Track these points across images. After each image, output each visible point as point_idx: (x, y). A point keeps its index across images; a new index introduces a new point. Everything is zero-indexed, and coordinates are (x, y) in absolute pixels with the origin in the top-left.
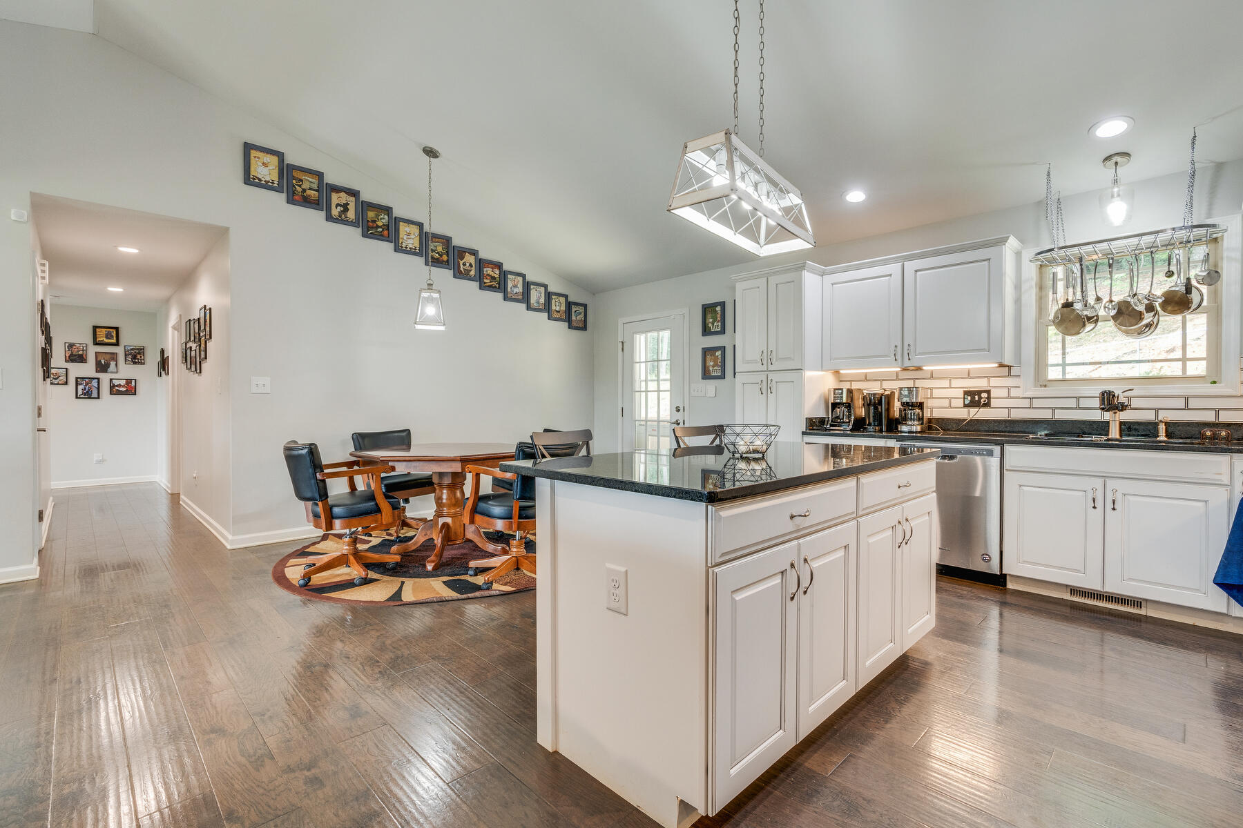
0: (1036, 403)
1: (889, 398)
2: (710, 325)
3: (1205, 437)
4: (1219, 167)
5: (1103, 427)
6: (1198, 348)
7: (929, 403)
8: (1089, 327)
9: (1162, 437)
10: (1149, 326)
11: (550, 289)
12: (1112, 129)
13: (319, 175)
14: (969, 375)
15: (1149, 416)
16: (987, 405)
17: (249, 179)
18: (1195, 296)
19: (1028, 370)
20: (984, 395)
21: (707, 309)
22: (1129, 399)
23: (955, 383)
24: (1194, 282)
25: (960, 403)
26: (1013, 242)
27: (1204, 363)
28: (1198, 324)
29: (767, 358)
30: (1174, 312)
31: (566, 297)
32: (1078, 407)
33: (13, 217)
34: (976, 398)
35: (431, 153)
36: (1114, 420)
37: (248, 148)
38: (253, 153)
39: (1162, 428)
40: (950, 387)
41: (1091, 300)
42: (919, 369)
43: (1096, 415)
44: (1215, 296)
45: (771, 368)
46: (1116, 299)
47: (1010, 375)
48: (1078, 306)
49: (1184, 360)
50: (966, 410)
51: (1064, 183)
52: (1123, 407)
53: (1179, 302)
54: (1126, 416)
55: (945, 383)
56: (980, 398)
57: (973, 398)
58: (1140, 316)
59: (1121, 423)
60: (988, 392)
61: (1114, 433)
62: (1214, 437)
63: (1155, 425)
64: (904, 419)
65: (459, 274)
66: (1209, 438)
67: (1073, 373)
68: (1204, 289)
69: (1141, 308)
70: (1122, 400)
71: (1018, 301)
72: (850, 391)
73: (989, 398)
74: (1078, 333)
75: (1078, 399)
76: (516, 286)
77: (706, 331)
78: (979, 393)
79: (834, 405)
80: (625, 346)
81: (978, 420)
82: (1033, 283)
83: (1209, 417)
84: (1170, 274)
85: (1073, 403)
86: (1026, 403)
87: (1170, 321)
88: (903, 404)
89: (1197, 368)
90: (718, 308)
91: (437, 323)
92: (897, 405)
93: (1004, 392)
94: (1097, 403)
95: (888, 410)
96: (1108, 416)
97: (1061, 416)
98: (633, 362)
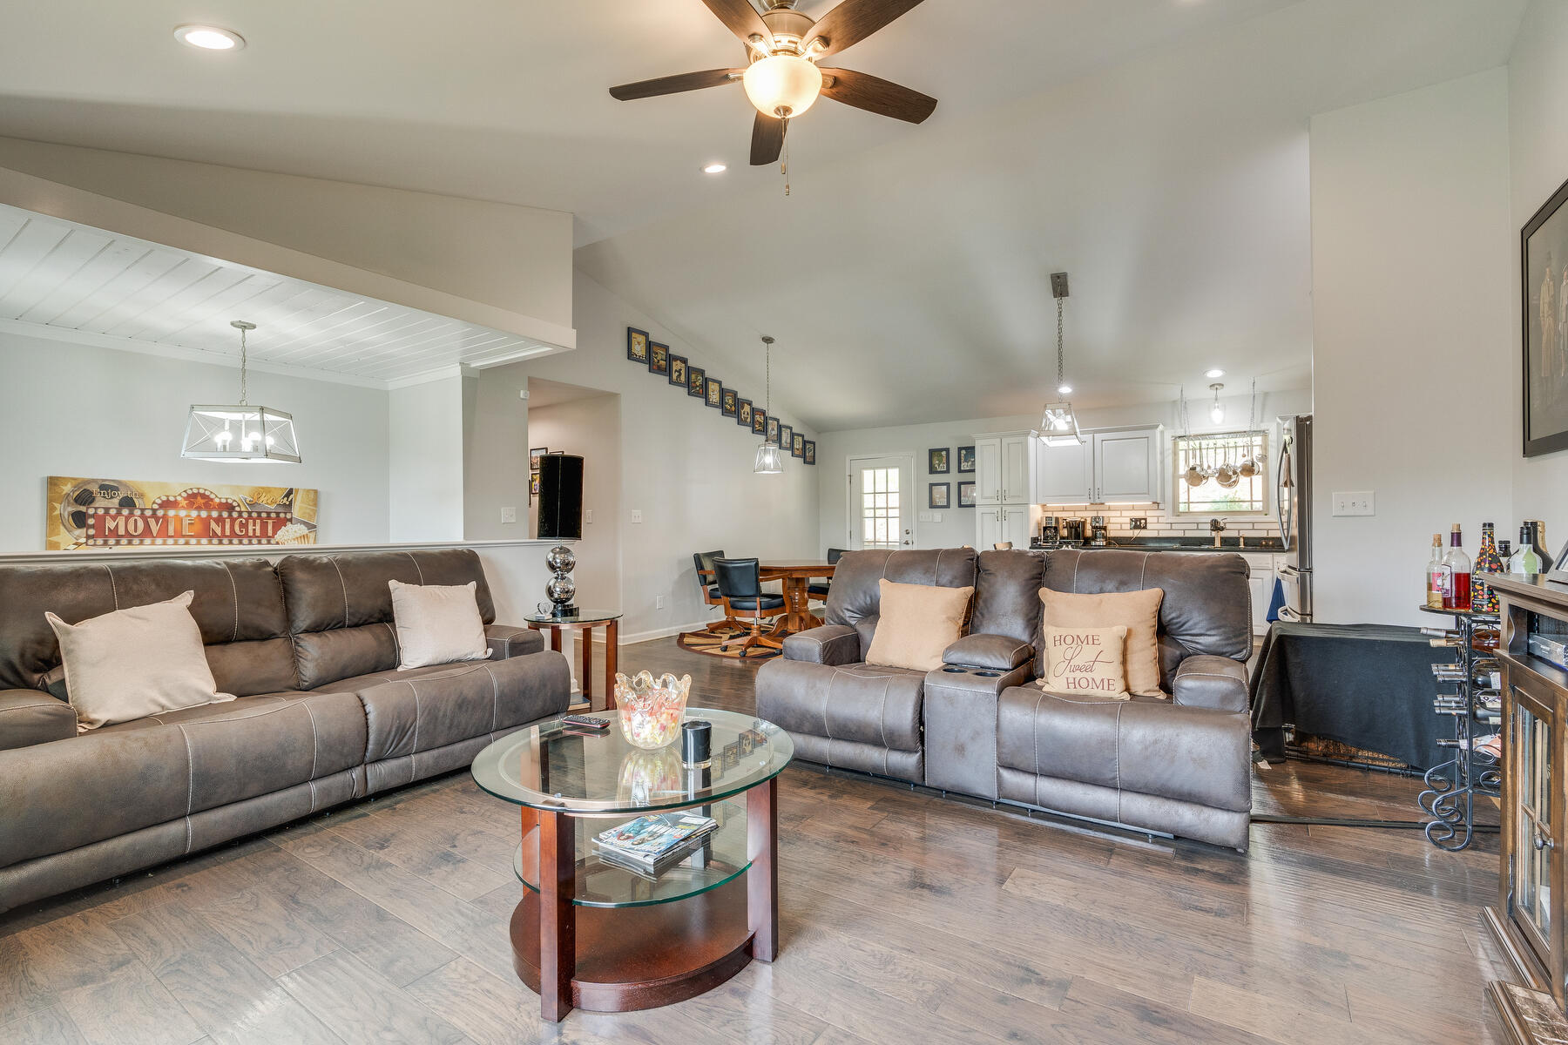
0: (1174, 526)
1: (1084, 523)
2: (936, 466)
3: (1262, 545)
4: (1266, 394)
5: (1211, 541)
6: (1258, 495)
7: (1109, 527)
8: (1204, 481)
9: (1242, 546)
10: (1235, 482)
11: (794, 431)
12: (1215, 374)
13: (666, 348)
14: (1133, 508)
15: (1234, 534)
16: (1145, 528)
17: (631, 356)
18: (1256, 468)
19: (1169, 506)
20: (1143, 521)
21: (933, 453)
22: (1225, 524)
23: (1124, 513)
24: (1255, 460)
25: (1128, 526)
26: (1161, 427)
27: (1261, 504)
28: (1257, 480)
29: (1002, 495)
30: (1245, 476)
31: (803, 436)
32: (1198, 529)
33: (522, 396)
34: (1138, 524)
35: (768, 340)
36: (1217, 535)
37: (630, 331)
38: (634, 335)
39: (1242, 540)
40: (1121, 516)
41: (1205, 467)
42: (1103, 504)
43: (1207, 534)
44: (1266, 467)
45: (1004, 502)
46: (1218, 467)
47: (1158, 509)
48: (1198, 469)
49: (1252, 501)
50: (1132, 531)
51: (1190, 394)
52: (1222, 529)
53: (1249, 470)
54: (1224, 534)
55: (1118, 514)
56: (1140, 523)
57: (1136, 523)
58: (1230, 477)
59: (1221, 538)
60: (1145, 519)
61: (1218, 544)
62: (1267, 545)
63: (1238, 539)
64: (1094, 537)
65: (741, 422)
66: (1265, 546)
67: (1194, 508)
68: (1260, 464)
69: (1231, 473)
70: (1222, 525)
71: (1162, 462)
72: (1057, 519)
73: (1146, 523)
74: (1198, 485)
75: (1198, 523)
76: (773, 429)
77: (932, 470)
78: (1141, 519)
79: (1045, 529)
80: (854, 481)
81: (1139, 538)
82: (1171, 451)
83: (1264, 534)
84: (1244, 456)
85: (1195, 526)
86: (1168, 526)
87: (1244, 480)
88: (1093, 528)
89: (1258, 506)
90: (944, 453)
91: (775, 469)
92: (1088, 527)
93: (1155, 520)
94: (1209, 526)
95: (1083, 531)
96: (1214, 534)
97: (1189, 534)
98: (861, 493)
